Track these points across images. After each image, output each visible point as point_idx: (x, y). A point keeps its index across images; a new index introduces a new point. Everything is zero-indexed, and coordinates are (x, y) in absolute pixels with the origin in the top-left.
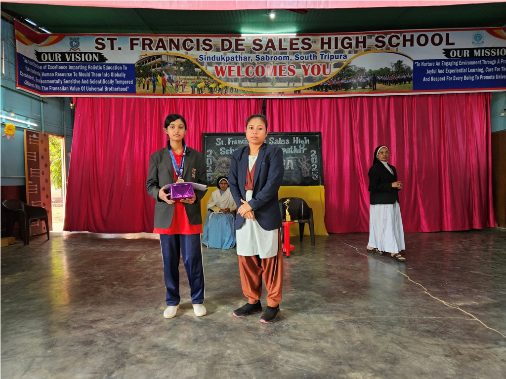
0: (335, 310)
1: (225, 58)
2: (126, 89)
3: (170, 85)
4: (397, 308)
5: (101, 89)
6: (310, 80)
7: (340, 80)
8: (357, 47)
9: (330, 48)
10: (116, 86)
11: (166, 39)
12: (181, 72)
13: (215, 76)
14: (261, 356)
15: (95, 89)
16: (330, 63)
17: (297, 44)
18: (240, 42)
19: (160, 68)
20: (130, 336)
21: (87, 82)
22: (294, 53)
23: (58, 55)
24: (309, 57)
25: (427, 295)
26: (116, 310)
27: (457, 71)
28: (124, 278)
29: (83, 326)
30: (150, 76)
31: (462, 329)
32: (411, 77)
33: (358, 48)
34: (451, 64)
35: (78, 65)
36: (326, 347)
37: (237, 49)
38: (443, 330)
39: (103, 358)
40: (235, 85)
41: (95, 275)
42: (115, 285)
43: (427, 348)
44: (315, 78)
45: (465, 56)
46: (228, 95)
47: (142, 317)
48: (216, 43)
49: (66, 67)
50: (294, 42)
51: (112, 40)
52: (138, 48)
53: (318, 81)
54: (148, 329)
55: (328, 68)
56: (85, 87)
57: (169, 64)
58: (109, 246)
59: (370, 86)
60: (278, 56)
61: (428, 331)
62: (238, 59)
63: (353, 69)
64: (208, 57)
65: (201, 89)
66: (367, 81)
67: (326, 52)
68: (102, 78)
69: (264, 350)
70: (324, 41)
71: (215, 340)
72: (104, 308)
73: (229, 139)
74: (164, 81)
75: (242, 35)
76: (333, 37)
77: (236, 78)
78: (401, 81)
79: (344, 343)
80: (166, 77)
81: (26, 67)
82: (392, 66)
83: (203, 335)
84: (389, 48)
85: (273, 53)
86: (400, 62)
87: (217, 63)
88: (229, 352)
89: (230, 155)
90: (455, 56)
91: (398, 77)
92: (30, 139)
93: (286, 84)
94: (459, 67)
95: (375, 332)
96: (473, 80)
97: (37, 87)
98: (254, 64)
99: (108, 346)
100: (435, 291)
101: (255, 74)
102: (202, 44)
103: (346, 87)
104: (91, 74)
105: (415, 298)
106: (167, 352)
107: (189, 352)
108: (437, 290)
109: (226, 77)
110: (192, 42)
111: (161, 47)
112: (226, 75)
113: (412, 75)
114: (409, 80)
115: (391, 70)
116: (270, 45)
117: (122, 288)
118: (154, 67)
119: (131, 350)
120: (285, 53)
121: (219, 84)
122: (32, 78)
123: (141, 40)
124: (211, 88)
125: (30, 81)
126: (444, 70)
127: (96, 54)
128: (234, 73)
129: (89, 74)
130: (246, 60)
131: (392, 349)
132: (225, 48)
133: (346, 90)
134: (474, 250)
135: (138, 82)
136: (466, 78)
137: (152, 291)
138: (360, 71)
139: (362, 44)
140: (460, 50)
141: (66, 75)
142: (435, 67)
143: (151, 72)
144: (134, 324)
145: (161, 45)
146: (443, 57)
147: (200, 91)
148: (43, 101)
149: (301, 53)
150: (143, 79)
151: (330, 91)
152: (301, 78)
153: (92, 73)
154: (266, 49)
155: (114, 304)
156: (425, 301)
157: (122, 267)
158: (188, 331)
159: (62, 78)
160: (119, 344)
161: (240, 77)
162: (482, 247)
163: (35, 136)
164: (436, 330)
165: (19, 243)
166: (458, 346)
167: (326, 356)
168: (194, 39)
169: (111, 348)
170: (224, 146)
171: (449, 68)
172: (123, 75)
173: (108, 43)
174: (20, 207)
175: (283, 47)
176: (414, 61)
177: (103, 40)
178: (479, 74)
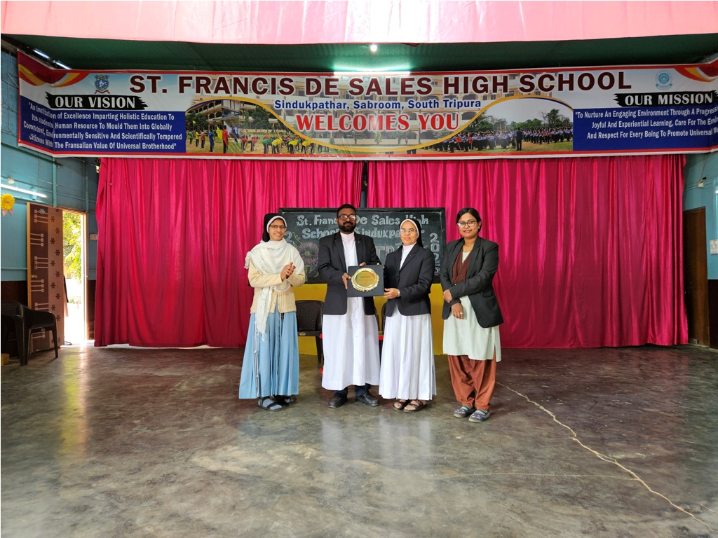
0: (440, 464)
1: (311, 105)
2: (172, 147)
3: (234, 141)
4: (529, 461)
5: (138, 147)
6: (429, 135)
7: (471, 136)
8: (495, 90)
9: (457, 91)
10: (158, 142)
11: (229, 78)
12: (249, 123)
13: (297, 129)
14: (321, 530)
15: (129, 146)
16: (457, 113)
17: (411, 86)
18: (331, 83)
19: (221, 118)
20: (141, 500)
21: (118, 136)
22: (407, 99)
23: (78, 100)
24: (428, 105)
25: (576, 443)
26: (130, 462)
27: (635, 124)
28: (151, 414)
29: (79, 484)
30: (206, 129)
31: (615, 493)
32: (571, 133)
33: (496, 92)
34: (626, 115)
35: (106, 113)
36: (417, 517)
37: (328, 92)
38: (587, 495)
39: (97, 531)
40: (325, 142)
41: (111, 410)
42: (135, 425)
43: (559, 521)
44: (437, 133)
45: (646, 103)
46: (315, 156)
47: (165, 473)
48: (298, 84)
49: (90, 116)
50: (407, 83)
51: (154, 79)
52: (190, 91)
53: (441, 137)
54: (168, 490)
55: (454, 119)
56: (116, 144)
57: (233, 113)
58: (140, 367)
59: (514, 145)
60: (385, 103)
61: (566, 496)
62: (329, 106)
63: (489, 120)
64: (287, 104)
65: (277, 146)
66: (509, 138)
67: (451, 97)
68: (139, 131)
69: (328, 522)
70: (450, 83)
71: (261, 506)
72: (114, 459)
73: (316, 217)
74: (225, 136)
75: (335, 73)
76: (461, 77)
77: (326, 132)
78: (556, 138)
79: (444, 512)
80: (229, 130)
81: (33, 116)
82: (544, 118)
83: (246, 500)
84: (539, 92)
85: (378, 99)
86: (554, 112)
87: (299, 112)
88: (277, 524)
89: (316, 239)
90: (632, 103)
91: (553, 132)
92: (36, 216)
93: (395, 141)
94: (638, 119)
95: (490, 497)
96: (657, 137)
97: (48, 143)
98: (352, 114)
99: (107, 515)
100: (588, 436)
101: (353, 127)
102: (280, 86)
103: (481, 145)
104: (124, 126)
105: (557, 448)
106: (189, 524)
107: (220, 525)
108: (591, 436)
109: (312, 132)
110: (265, 82)
111: (221, 89)
112: (313, 128)
113: (572, 130)
114: (568, 136)
115: (542, 123)
116: (374, 87)
117: (145, 430)
118: (212, 116)
119: (139, 521)
120: (395, 99)
121: (302, 140)
122: (41, 131)
123: (194, 79)
124: (291, 145)
125: (38, 135)
126: (616, 123)
127: (131, 98)
128: (324, 125)
129: (121, 125)
130: (341, 107)
131: (509, 522)
132: (311, 91)
133: (480, 150)
134: (656, 378)
135: (188, 137)
136: (647, 134)
137: (186, 435)
138: (499, 123)
139: (502, 87)
140: (640, 95)
141: (88, 127)
142: (604, 120)
143: (208, 124)
144: (151, 483)
145: (222, 86)
146: (616, 105)
147: (276, 150)
148: (57, 162)
149: (417, 99)
150: (197, 133)
151: (456, 151)
152: (417, 133)
153: (125, 124)
154: (368, 93)
155: (128, 453)
156: (571, 451)
157: (151, 398)
158: (225, 494)
159: (83, 131)
160: (123, 511)
161: (331, 131)
162: (669, 374)
163: (42, 211)
164: (578, 494)
165: (14, 362)
166: (604, 518)
167: (414, 532)
168: (268, 78)
169: (112, 517)
170: (308, 227)
171: (624, 120)
172: (169, 127)
173: (148, 83)
174: (18, 312)
175: (391, 90)
176: (575, 111)
177: (142, 79)
178: (666, 129)
